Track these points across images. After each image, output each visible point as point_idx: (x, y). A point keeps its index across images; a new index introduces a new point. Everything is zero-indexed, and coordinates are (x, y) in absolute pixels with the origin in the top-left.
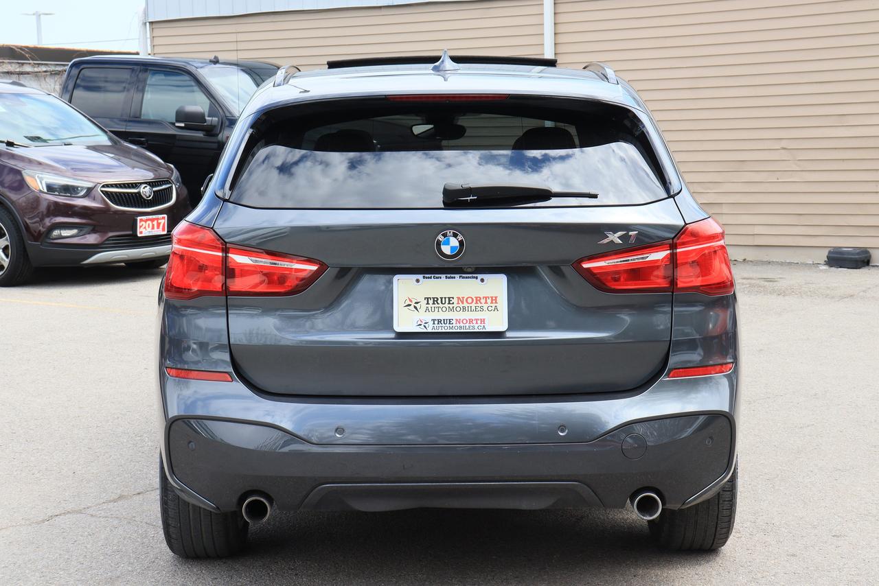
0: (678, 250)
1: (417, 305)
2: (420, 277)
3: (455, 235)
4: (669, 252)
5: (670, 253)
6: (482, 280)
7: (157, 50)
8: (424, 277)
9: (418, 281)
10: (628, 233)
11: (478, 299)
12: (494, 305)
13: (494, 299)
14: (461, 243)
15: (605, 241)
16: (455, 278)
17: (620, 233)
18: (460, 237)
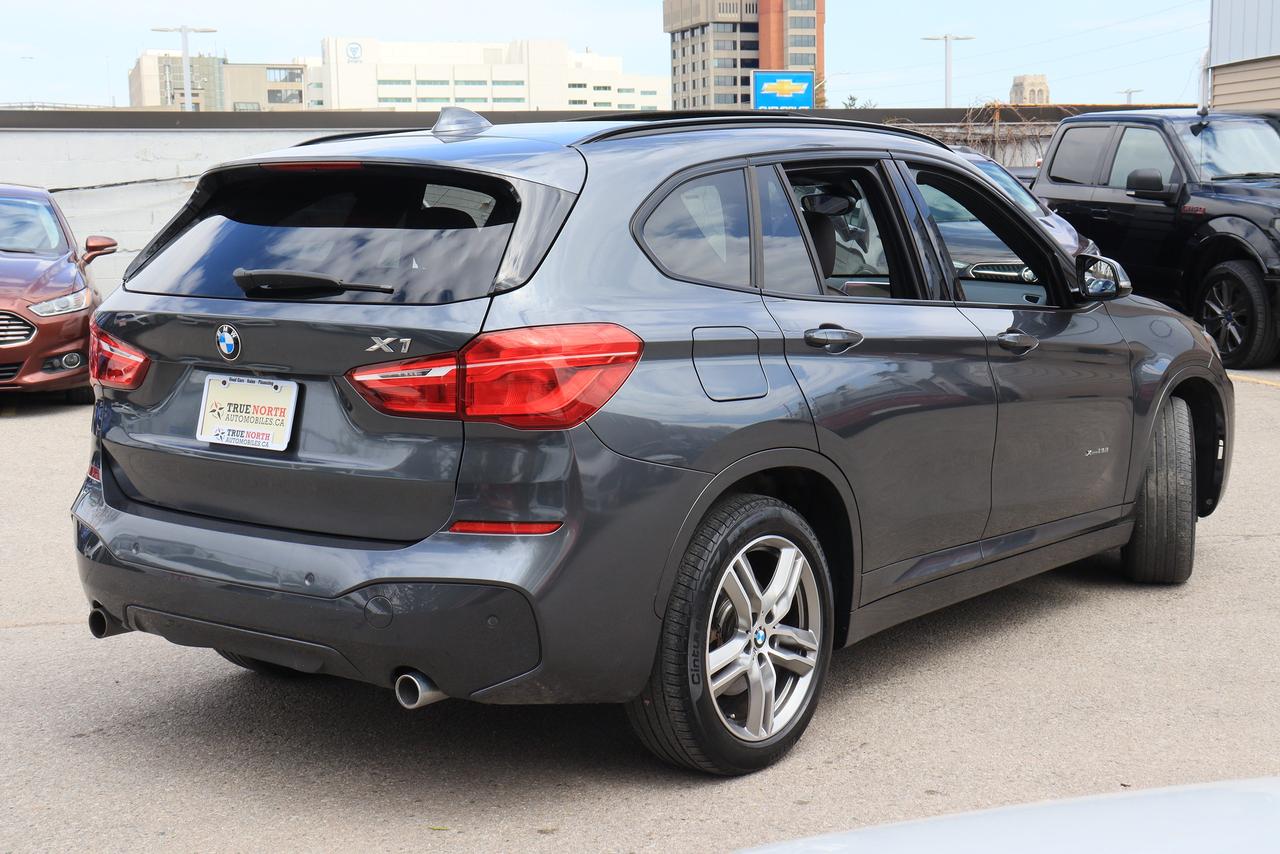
0: (468, 366)
1: (220, 412)
2: (226, 378)
3: (230, 331)
4: (455, 367)
5: (457, 370)
6: (276, 387)
7: (1218, 101)
8: (231, 380)
9: (224, 383)
10: (398, 340)
11: (270, 410)
12: (281, 418)
13: (283, 412)
14: (235, 339)
15: (375, 347)
16: (254, 382)
17: (388, 340)
18: (235, 334)
